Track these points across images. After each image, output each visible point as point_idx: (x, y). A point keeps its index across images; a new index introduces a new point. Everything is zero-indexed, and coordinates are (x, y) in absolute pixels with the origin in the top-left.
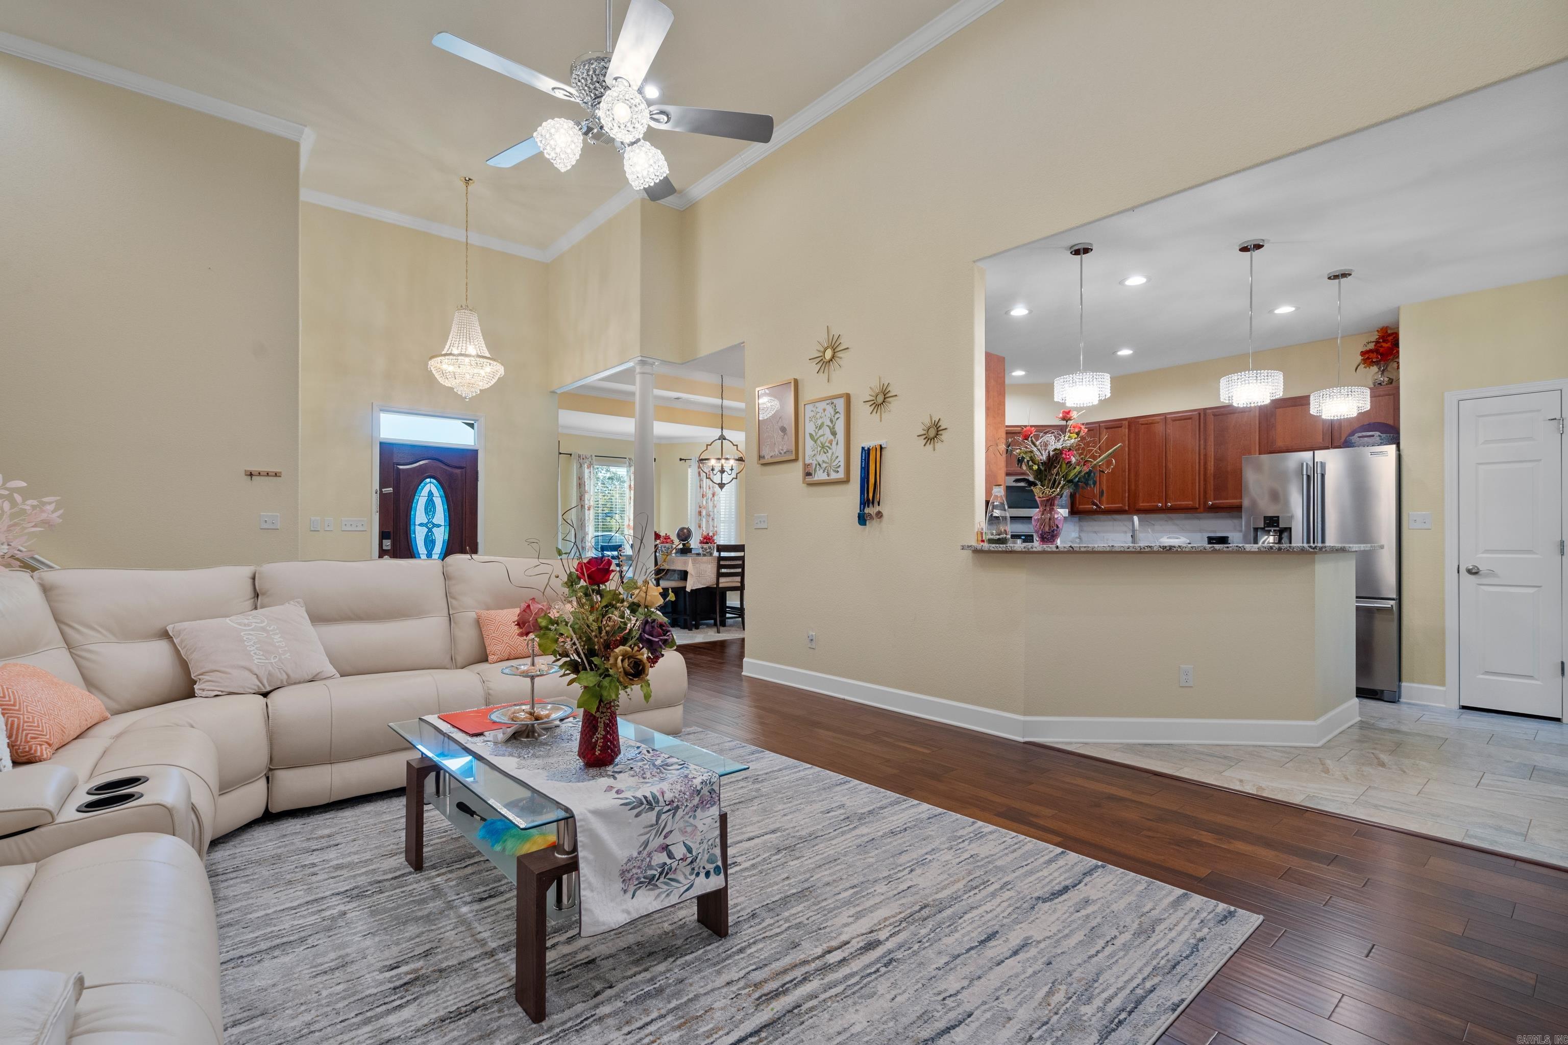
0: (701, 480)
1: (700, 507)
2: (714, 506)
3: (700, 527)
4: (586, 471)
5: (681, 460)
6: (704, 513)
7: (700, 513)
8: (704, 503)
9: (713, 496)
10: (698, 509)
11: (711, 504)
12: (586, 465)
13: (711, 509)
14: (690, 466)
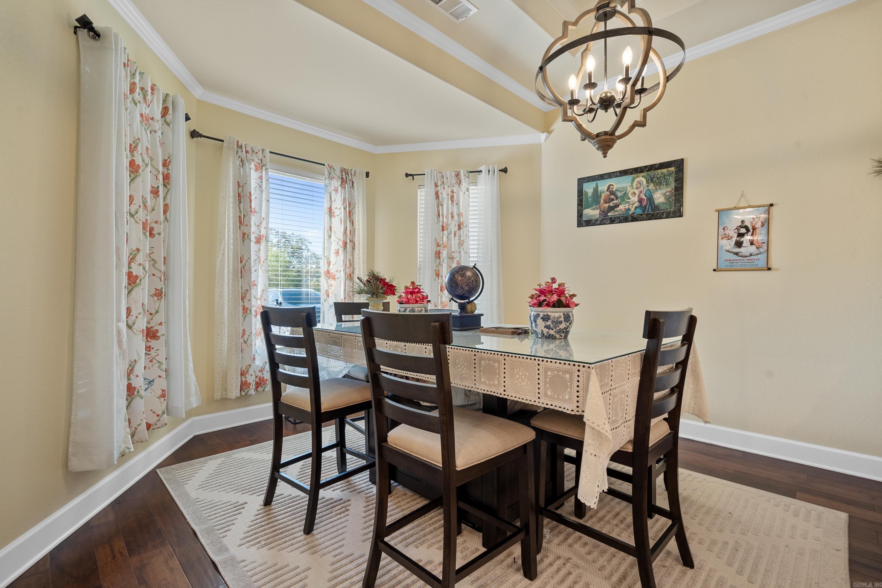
0: (439, 204)
1: (438, 245)
2: (461, 244)
3: (438, 275)
4: (254, 175)
5: (407, 175)
6: (444, 254)
7: (438, 254)
8: (445, 239)
9: (459, 228)
10: (435, 248)
11: (454, 242)
12: (252, 166)
13: (454, 247)
14: (421, 186)
